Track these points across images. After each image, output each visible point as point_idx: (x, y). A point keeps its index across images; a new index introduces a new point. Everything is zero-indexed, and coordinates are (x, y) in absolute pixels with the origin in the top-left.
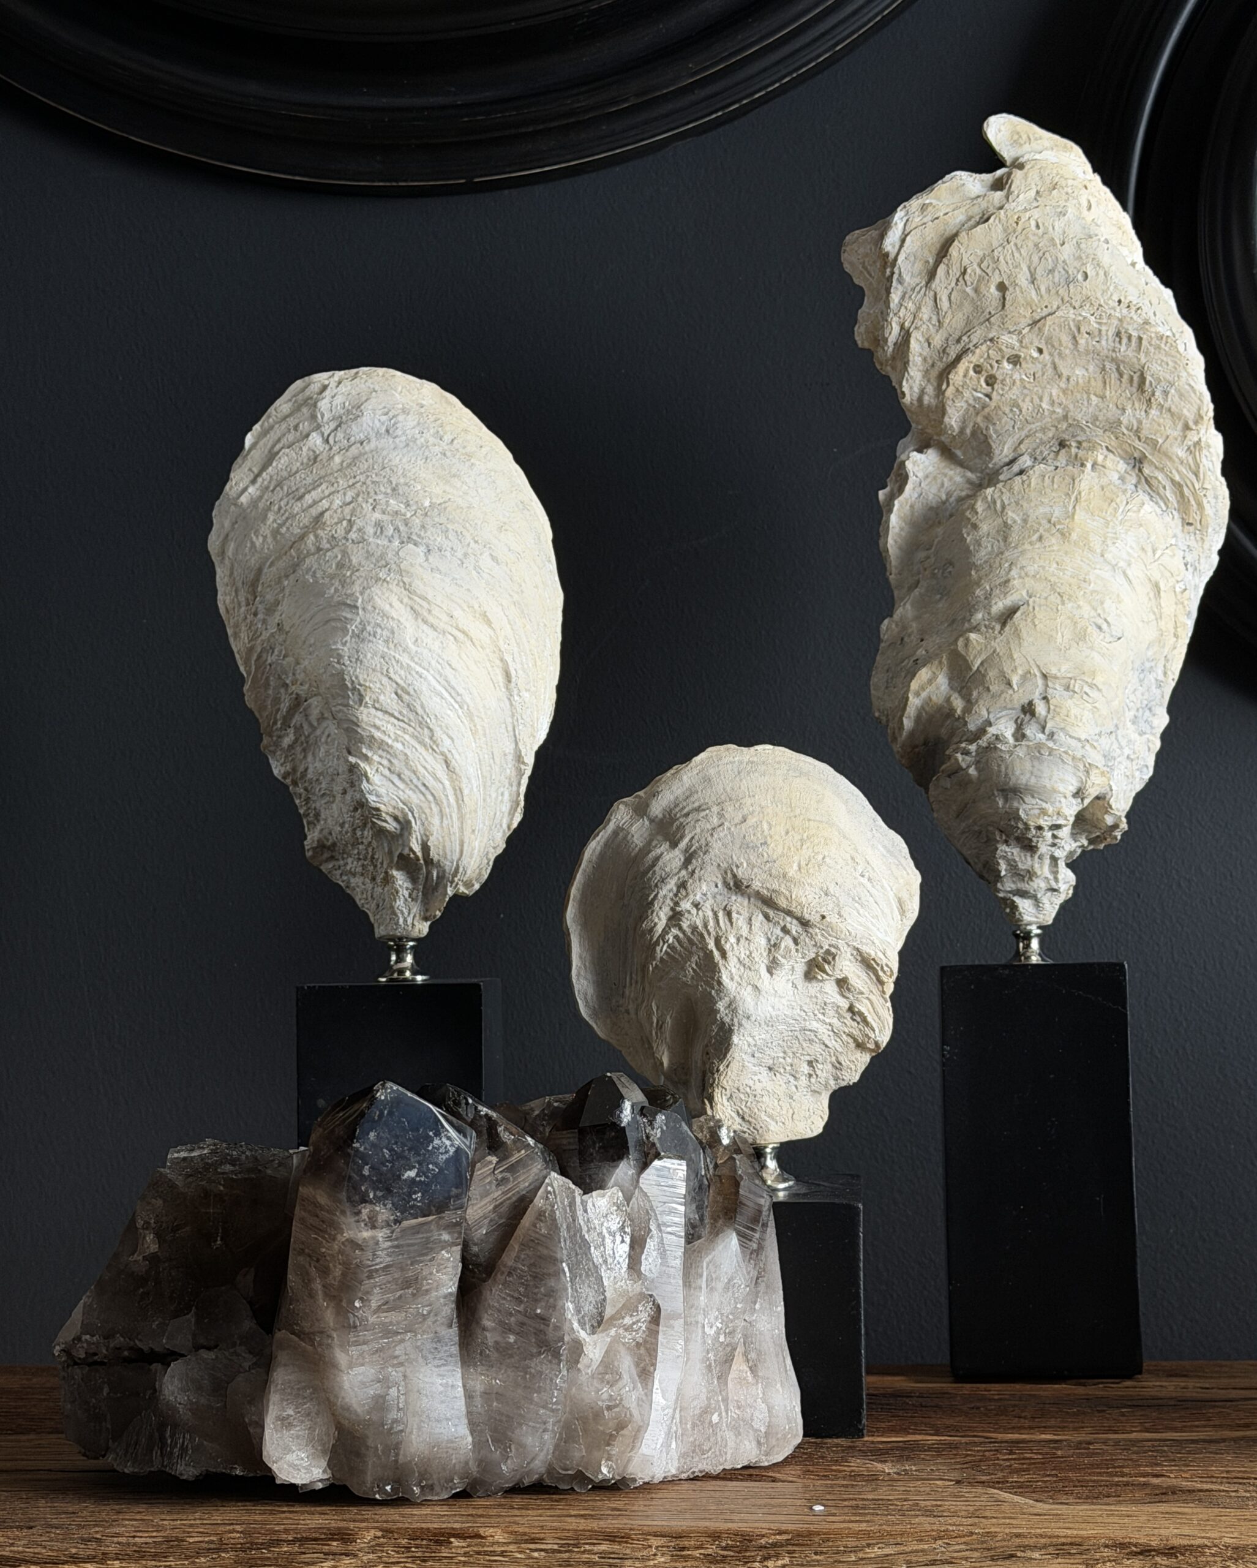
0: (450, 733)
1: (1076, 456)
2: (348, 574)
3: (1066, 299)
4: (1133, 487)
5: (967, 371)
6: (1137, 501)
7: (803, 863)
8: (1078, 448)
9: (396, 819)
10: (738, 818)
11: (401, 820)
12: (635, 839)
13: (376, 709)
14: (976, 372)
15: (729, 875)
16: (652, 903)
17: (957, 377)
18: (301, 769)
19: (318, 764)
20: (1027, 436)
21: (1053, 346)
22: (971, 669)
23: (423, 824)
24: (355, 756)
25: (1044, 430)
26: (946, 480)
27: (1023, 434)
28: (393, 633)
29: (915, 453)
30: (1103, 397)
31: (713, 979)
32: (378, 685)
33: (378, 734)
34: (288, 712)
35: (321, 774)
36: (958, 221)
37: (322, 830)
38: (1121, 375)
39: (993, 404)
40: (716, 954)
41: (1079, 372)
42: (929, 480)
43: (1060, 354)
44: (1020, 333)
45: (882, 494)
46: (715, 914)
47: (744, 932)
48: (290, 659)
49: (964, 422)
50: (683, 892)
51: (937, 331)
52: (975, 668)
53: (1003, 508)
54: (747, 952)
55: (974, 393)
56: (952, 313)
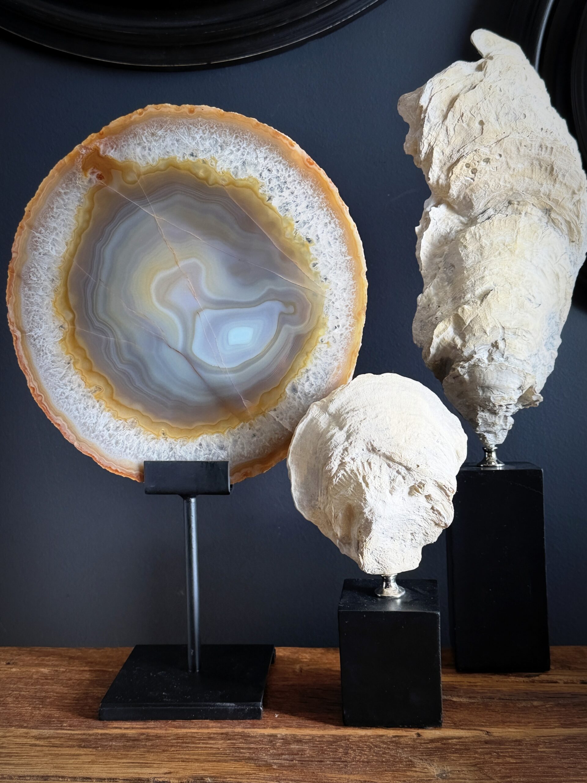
1: (517, 209)
3: (515, 128)
4: (545, 224)
5: (462, 167)
6: (548, 232)
7: (407, 438)
8: (518, 205)
10: (374, 415)
12: (321, 424)
14: (467, 167)
15: (370, 445)
16: (330, 457)
17: (457, 170)
20: (492, 199)
21: (507, 153)
25: (500, 196)
26: (449, 221)
27: (490, 198)
29: (434, 208)
30: (531, 178)
31: (362, 497)
36: (459, 88)
38: (541, 167)
39: (475, 183)
40: (364, 485)
41: (520, 166)
42: (441, 221)
43: (510, 157)
44: (490, 147)
45: (417, 229)
46: (362, 463)
47: (378, 473)
49: (460, 192)
50: (346, 453)
51: (448, 146)
52: (467, 324)
53: (480, 237)
54: (379, 484)
55: (466, 178)
56: (455, 137)
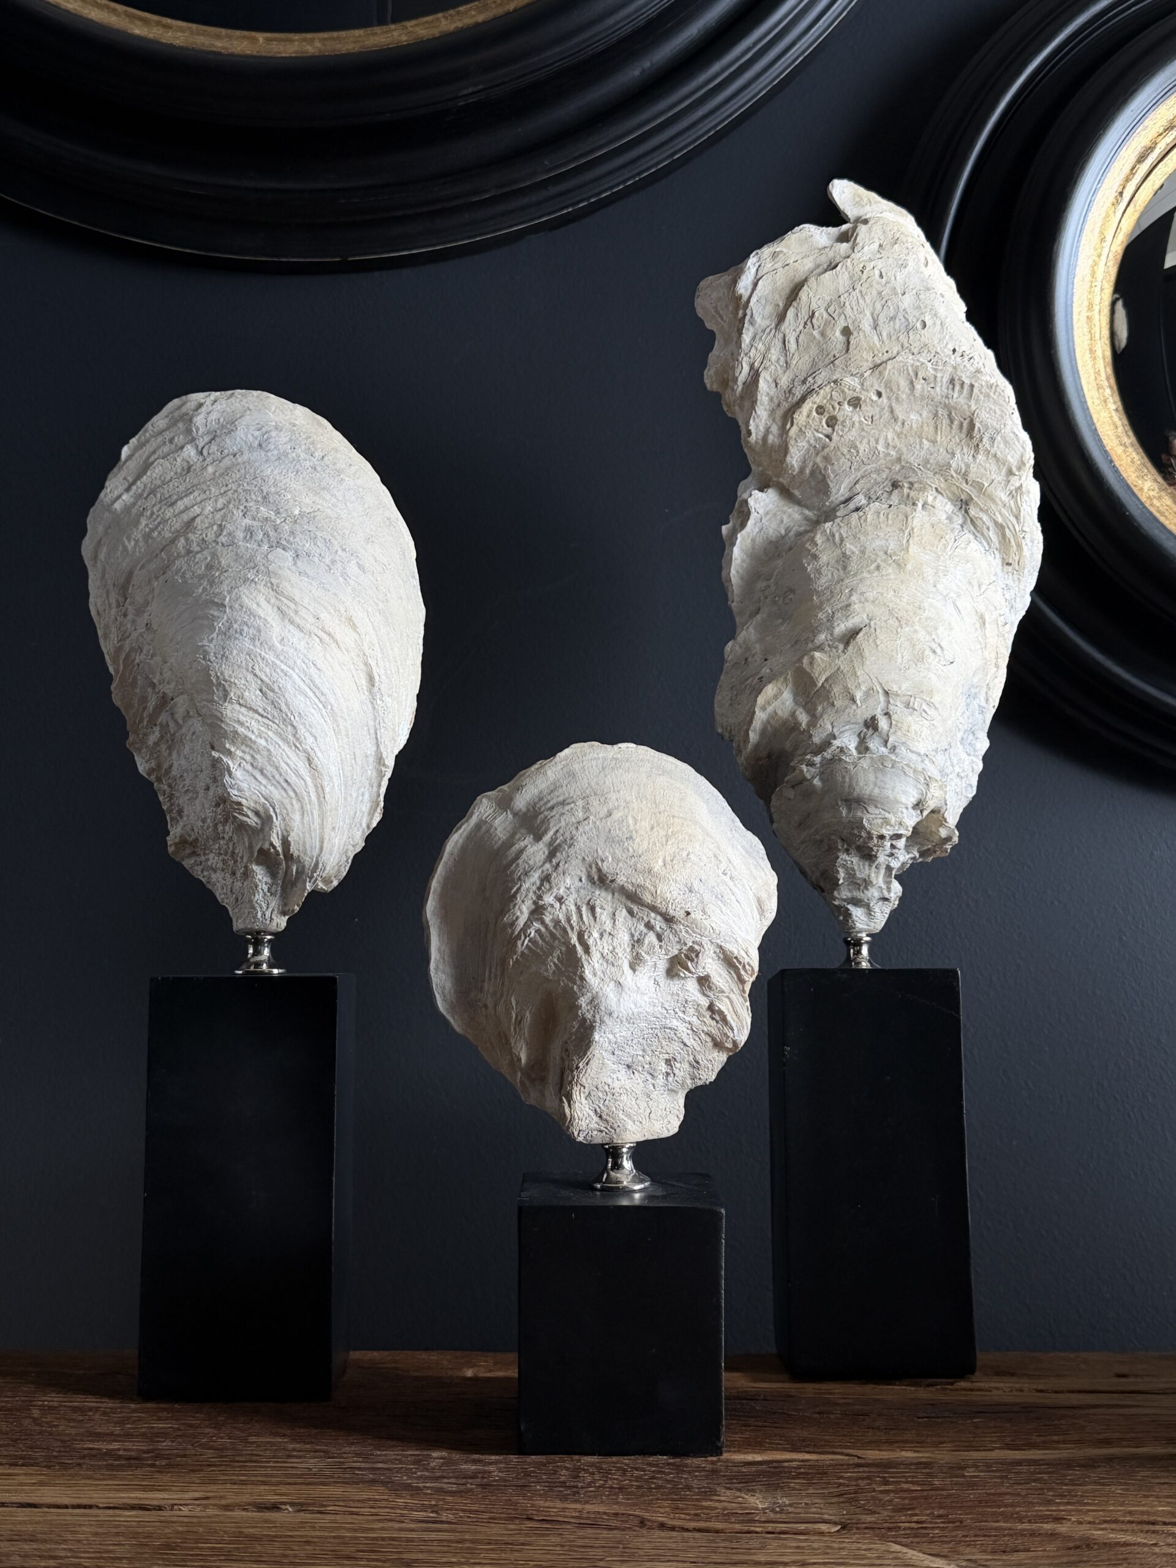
0: (313, 731)
1: (908, 496)
2: (217, 574)
3: (906, 345)
4: (959, 528)
5: (811, 411)
7: (668, 859)
8: (911, 489)
9: (257, 813)
10: (603, 812)
11: (263, 815)
12: (498, 832)
13: (240, 704)
14: (818, 413)
15: (594, 869)
16: (514, 896)
17: (801, 417)
18: (166, 766)
19: (183, 762)
20: (863, 477)
21: (892, 390)
22: (816, 685)
23: (284, 820)
24: (218, 751)
25: (878, 471)
26: (785, 517)
27: (859, 475)
28: (259, 631)
29: (756, 492)
30: (934, 442)
31: (575, 974)
32: (243, 682)
33: (241, 730)
34: (154, 710)
35: (186, 770)
36: (807, 268)
37: (185, 826)
38: (952, 421)
39: (832, 445)
40: (579, 949)
41: (914, 416)
42: (768, 517)
43: (897, 399)
44: (862, 375)
45: (725, 529)
46: (579, 909)
47: (608, 926)
48: (158, 659)
49: (804, 462)
50: (547, 886)
51: (785, 372)
52: (820, 685)
53: (842, 540)
54: (611, 948)
55: (816, 434)
56: (799, 355)
